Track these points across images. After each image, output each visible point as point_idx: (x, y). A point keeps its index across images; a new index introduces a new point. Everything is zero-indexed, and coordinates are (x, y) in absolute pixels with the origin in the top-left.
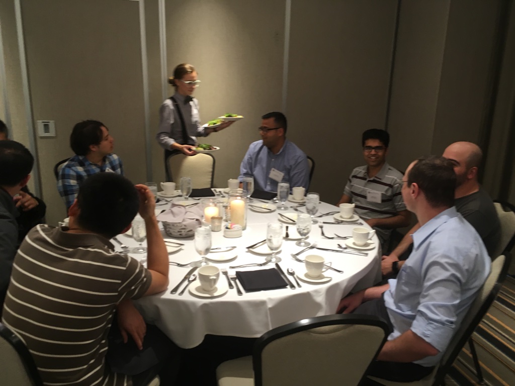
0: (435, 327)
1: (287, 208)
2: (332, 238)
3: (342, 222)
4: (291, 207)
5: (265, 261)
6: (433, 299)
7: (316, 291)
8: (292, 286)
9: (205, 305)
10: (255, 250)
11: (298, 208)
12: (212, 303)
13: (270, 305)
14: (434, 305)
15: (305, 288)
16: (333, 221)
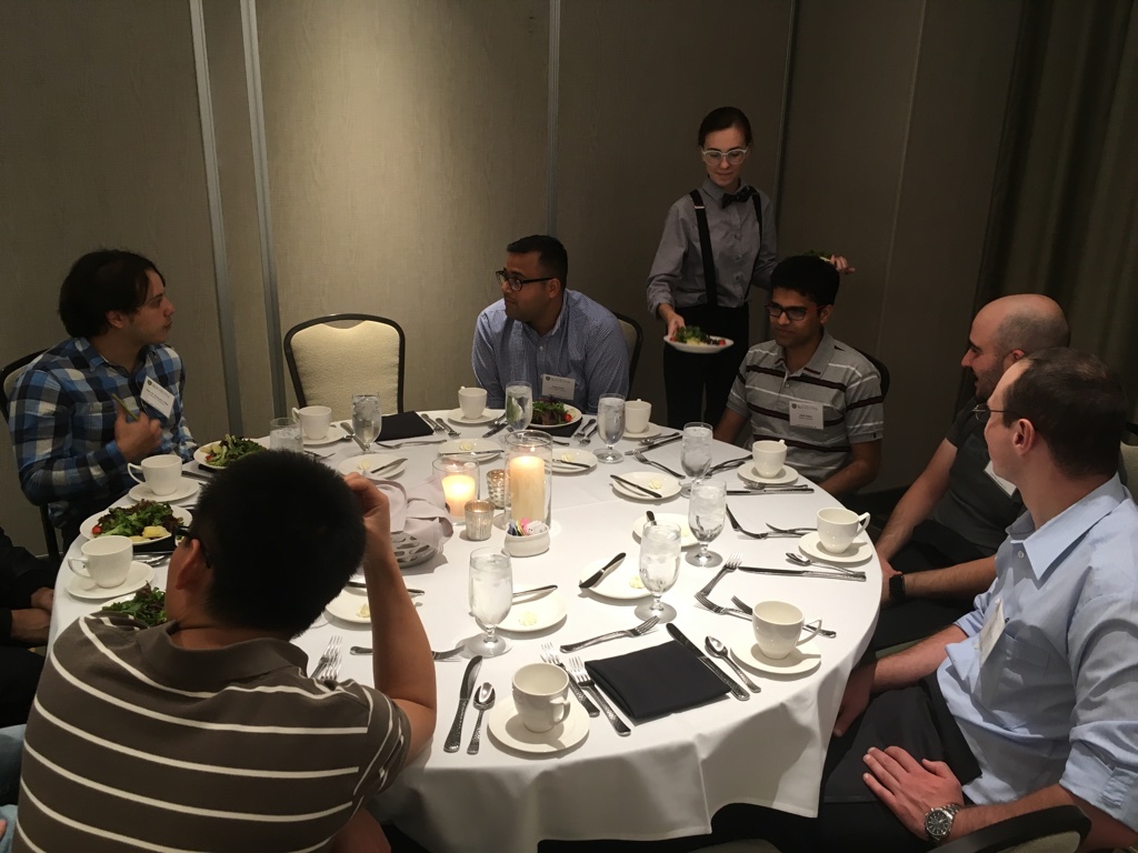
0: (1131, 782)
2: (764, 536)
3: (762, 486)
4: (629, 454)
5: (640, 621)
6: (1119, 713)
7: (798, 699)
8: (739, 692)
9: (546, 776)
10: (599, 589)
11: (647, 455)
12: (562, 768)
13: (703, 754)
14: (1123, 729)
15: (771, 695)
16: (741, 486)
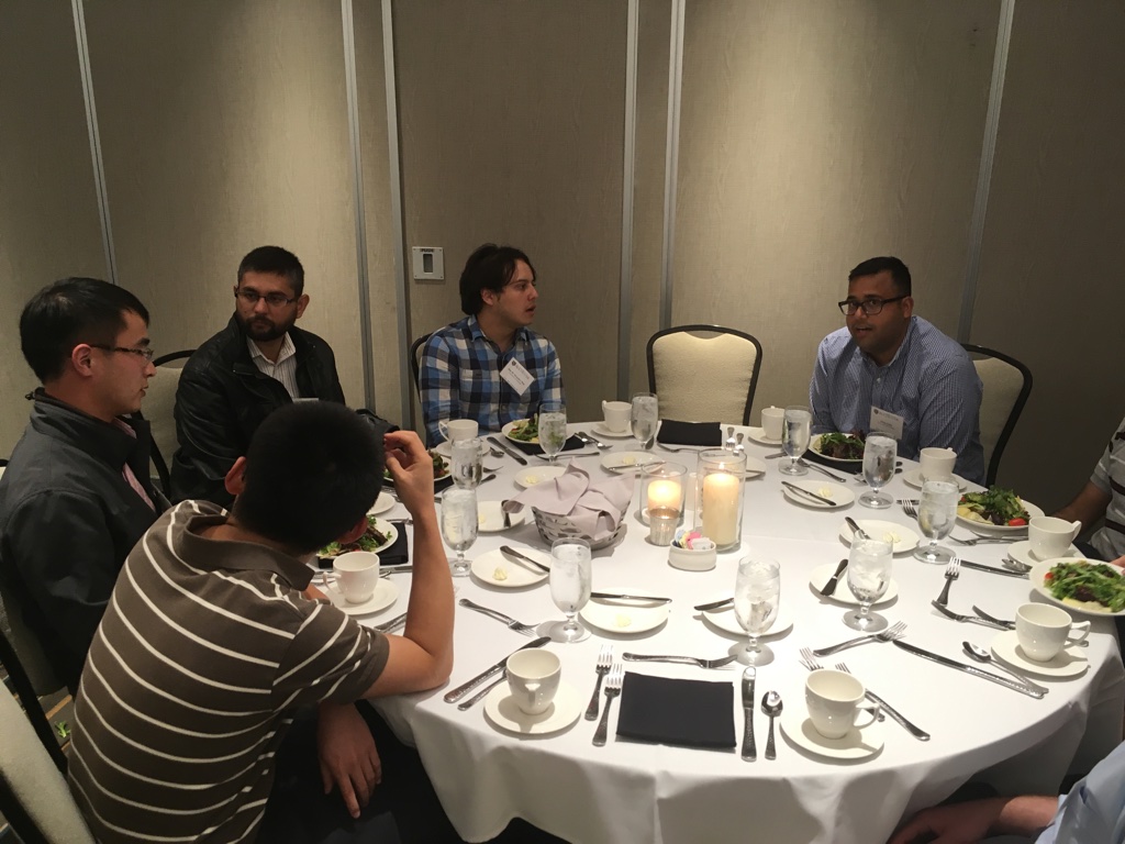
1: (888, 502)
2: (960, 618)
3: (1023, 569)
4: (900, 502)
5: (727, 655)
7: (812, 782)
8: (750, 752)
10: (717, 618)
13: (663, 792)
16: (998, 563)
